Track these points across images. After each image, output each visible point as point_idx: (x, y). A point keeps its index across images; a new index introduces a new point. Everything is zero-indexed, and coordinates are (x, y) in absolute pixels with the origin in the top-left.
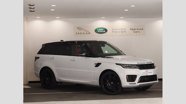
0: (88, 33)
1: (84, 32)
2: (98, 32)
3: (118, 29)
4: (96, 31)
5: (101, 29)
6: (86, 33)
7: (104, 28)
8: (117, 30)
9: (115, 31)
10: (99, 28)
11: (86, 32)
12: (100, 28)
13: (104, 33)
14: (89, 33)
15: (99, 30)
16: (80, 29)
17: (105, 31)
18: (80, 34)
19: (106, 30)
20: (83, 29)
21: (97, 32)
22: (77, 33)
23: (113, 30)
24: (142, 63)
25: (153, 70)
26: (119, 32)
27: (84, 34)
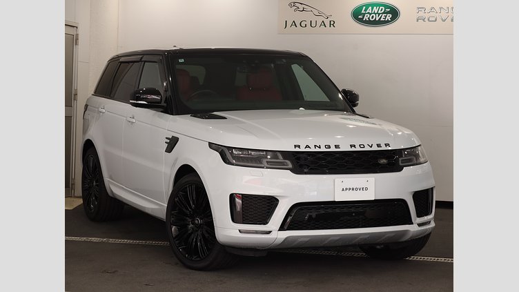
0: (327, 24)
1: (314, 19)
2: (366, 18)
3: (441, 8)
4: (358, 15)
5: (375, 10)
6: (319, 24)
7: (386, 6)
8: (438, 11)
9: (427, 16)
10: (367, 6)
11: (320, 20)
12: (373, 5)
13: (386, 22)
14: (332, 24)
15: (369, 10)
16: (301, 7)
17: (389, 17)
18: (298, 25)
19: (394, 13)
20: (309, 9)
21: (361, 21)
22: (289, 24)
23: (421, 14)
24: (320, 148)
25: (374, 179)
26: (442, 20)
27: (313, 25)
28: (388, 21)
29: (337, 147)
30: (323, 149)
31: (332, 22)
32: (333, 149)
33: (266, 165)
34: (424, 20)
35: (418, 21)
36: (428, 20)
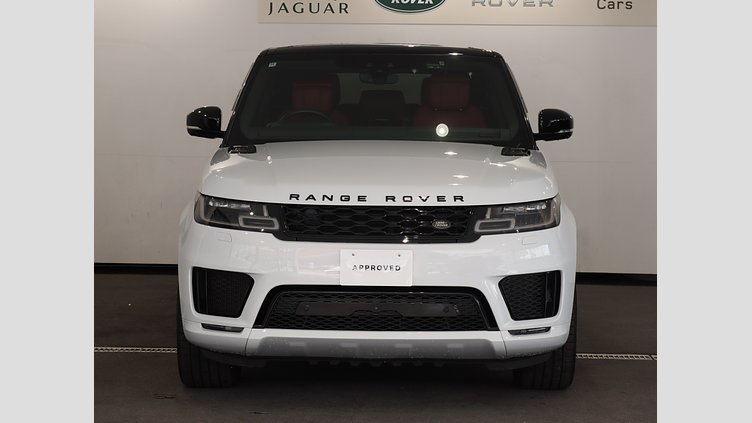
0: (336, 8)
11: (324, 2)
14: (344, 8)
21: (388, 4)
24: (331, 199)
25: (411, 252)
26: (510, 3)
27: (314, 9)
28: (429, 5)
29: (361, 198)
30: (337, 202)
31: (343, 6)
32: (354, 202)
33: (242, 224)
34: (482, 3)
35: (473, 5)
36: (490, 3)
